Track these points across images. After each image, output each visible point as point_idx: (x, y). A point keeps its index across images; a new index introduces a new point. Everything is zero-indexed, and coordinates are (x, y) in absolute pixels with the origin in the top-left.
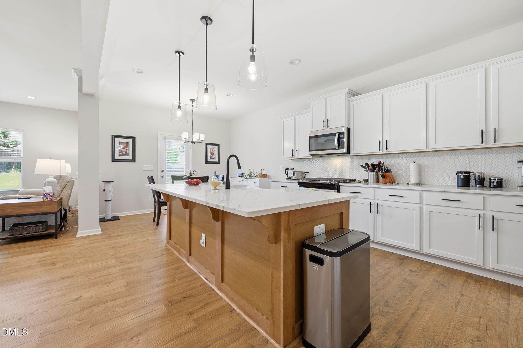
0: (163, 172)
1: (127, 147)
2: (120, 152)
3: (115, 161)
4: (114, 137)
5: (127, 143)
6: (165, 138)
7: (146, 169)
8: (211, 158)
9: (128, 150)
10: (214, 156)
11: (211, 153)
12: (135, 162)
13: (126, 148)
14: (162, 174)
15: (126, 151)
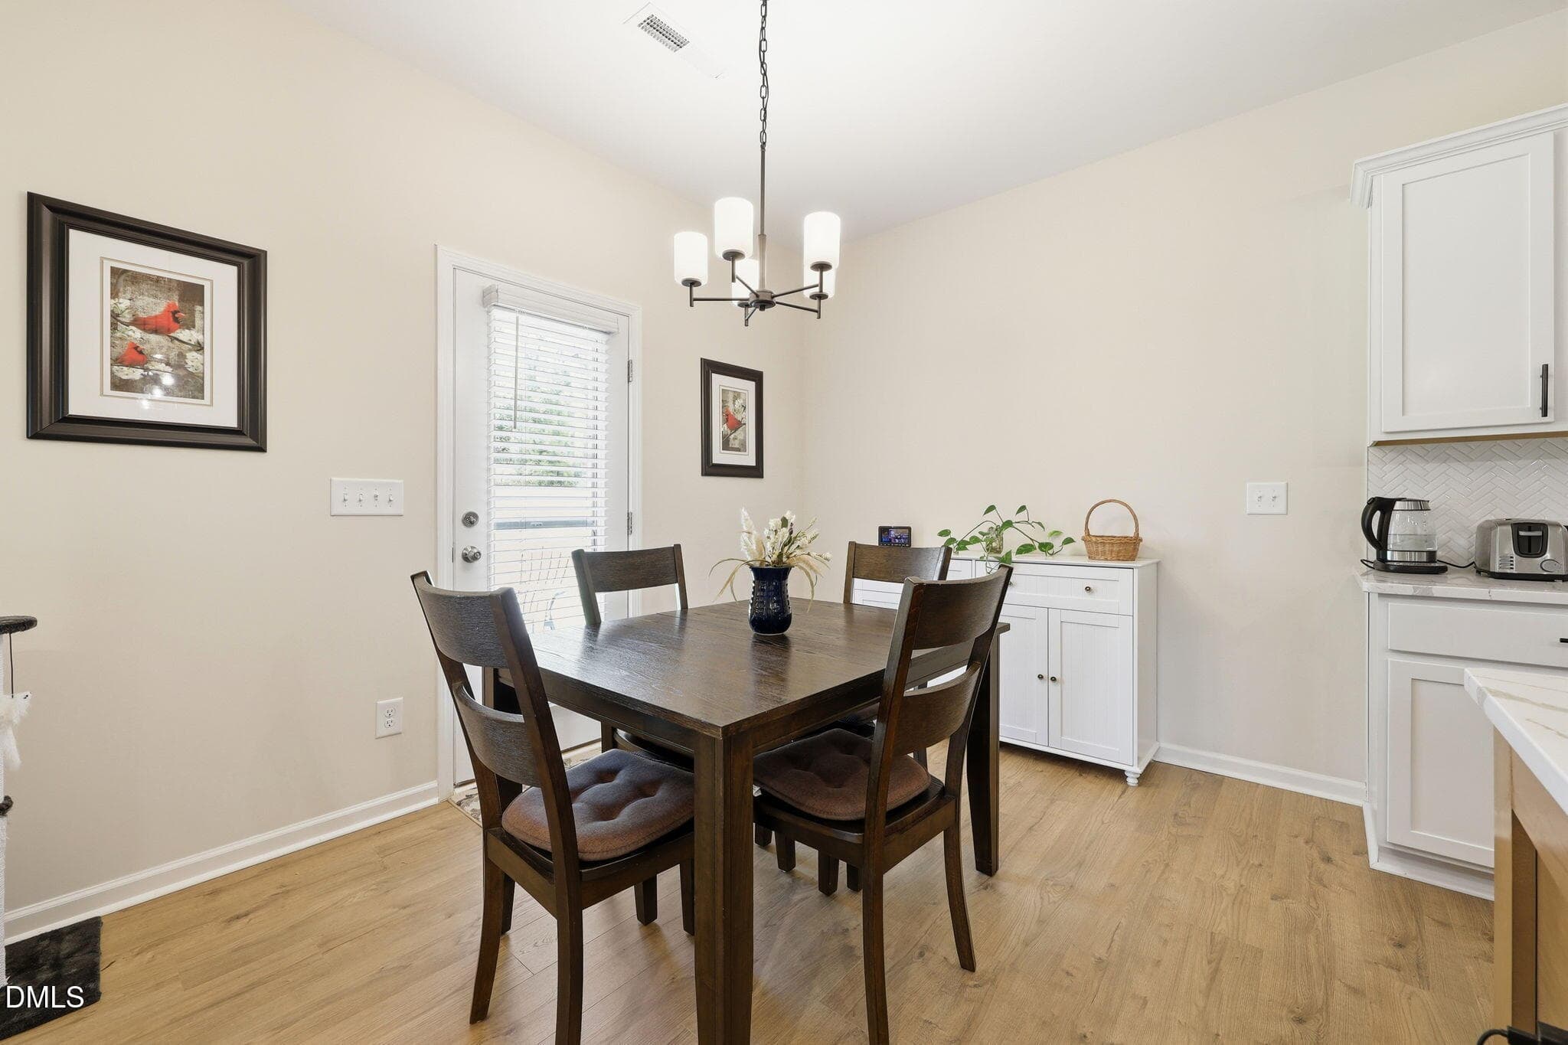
0: (472, 523)
1: (190, 325)
2: (117, 361)
3: (69, 429)
4: (54, 220)
5: (192, 294)
6: (488, 299)
7: (353, 508)
8: (726, 445)
9: (199, 347)
10: (739, 434)
11: (728, 418)
12: (262, 449)
13: (184, 334)
14: (471, 539)
15: (181, 355)
